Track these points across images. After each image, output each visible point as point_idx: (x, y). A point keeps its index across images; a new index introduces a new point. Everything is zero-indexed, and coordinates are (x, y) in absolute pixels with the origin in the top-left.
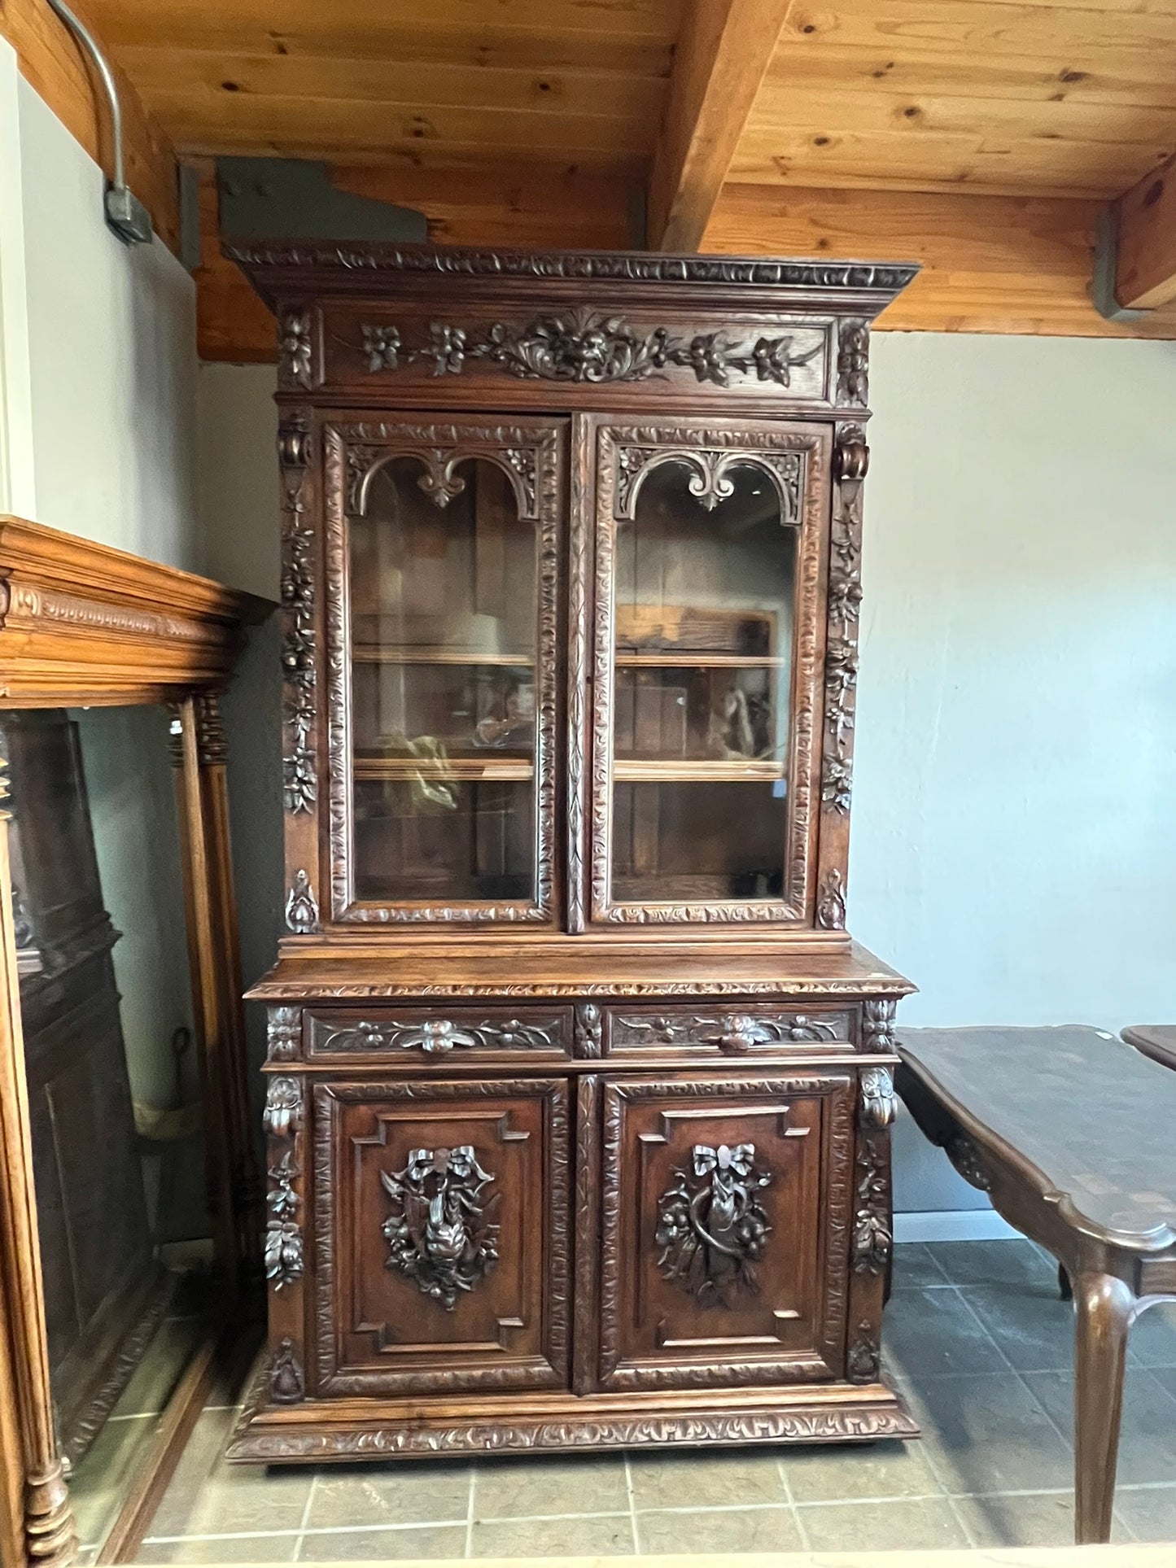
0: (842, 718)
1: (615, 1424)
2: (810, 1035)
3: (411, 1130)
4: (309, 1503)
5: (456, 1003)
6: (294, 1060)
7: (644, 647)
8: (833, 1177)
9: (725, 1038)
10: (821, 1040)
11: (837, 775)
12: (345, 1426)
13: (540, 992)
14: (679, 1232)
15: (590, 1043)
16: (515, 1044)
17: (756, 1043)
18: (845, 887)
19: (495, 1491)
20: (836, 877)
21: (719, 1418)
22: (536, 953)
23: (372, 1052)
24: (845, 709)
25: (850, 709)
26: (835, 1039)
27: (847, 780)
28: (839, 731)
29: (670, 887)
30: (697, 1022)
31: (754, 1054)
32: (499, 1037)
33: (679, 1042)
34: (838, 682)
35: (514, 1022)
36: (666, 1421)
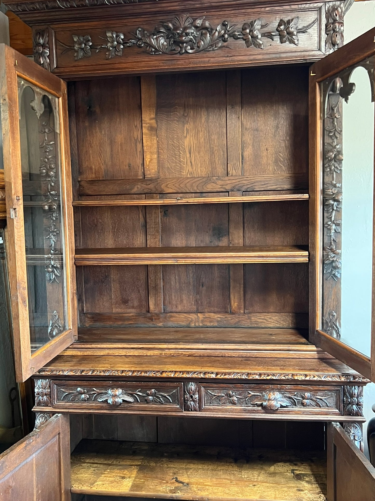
0: (334, 227)
2: (313, 403)
5: (124, 379)
6: (47, 406)
7: (232, 191)
9: (265, 404)
10: (320, 407)
11: (331, 259)
13: (164, 375)
15: (192, 402)
16: (154, 402)
17: (282, 406)
18: (340, 323)
20: (333, 316)
22: (171, 354)
23: (84, 403)
24: (335, 222)
25: (338, 222)
26: (328, 406)
27: (338, 262)
28: (332, 234)
29: (251, 319)
30: (250, 394)
31: (282, 413)
32: (146, 398)
33: (240, 404)
34: (331, 207)
35: (153, 390)
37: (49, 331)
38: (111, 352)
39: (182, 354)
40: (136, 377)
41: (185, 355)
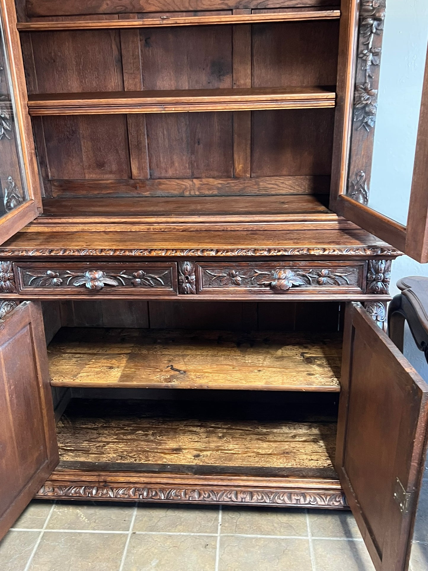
0: (371, 57)
1: (212, 491)
2: (331, 282)
4: (49, 517)
5: (104, 259)
6: (12, 292)
7: (237, 8)
9: (274, 283)
10: (339, 285)
11: (365, 102)
12: (65, 483)
13: (154, 254)
15: (188, 285)
16: (143, 285)
17: (294, 286)
18: (368, 185)
19: (145, 519)
20: (361, 176)
21: (272, 493)
22: (161, 229)
23: (57, 288)
24: (373, 50)
25: (377, 51)
26: (348, 284)
27: (373, 106)
28: (368, 68)
29: (259, 185)
30: (257, 273)
31: (294, 293)
32: (133, 281)
33: (244, 284)
34: (369, 29)
35: (140, 272)
36: (241, 492)
37: (5, 202)
38: (86, 227)
39: (174, 229)
40: (118, 256)
41: (178, 229)
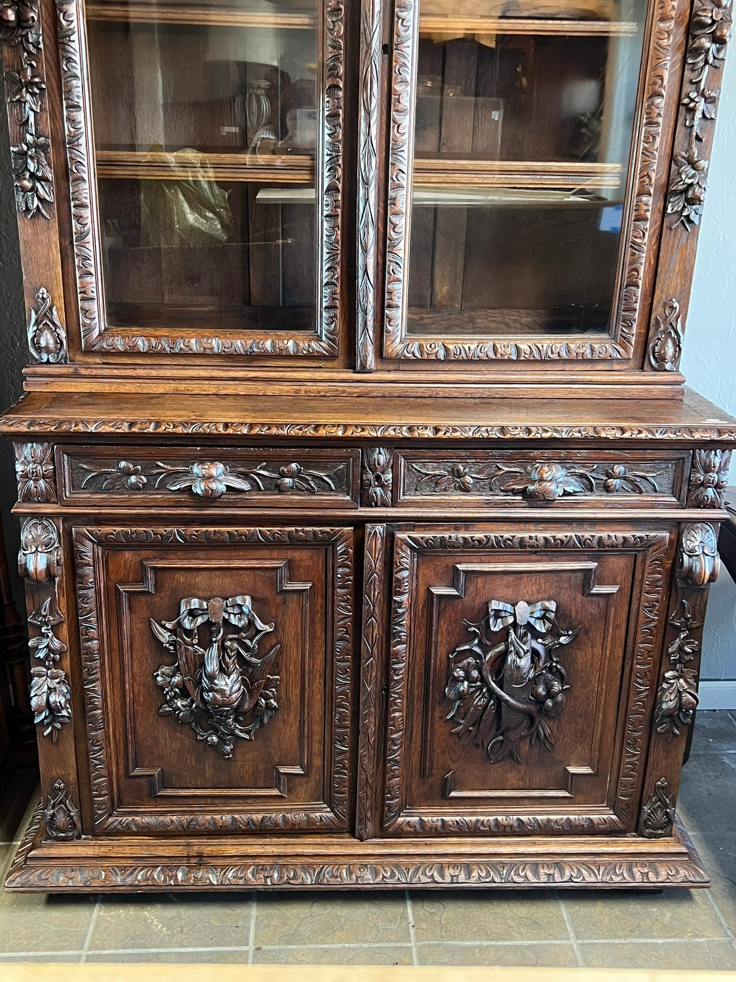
0: (701, 106)
1: (397, 866)
2: (628, 486)
3: (181, 577)
4: (91, 928)
5: (228, 442)
6: (48, 501)
8: (640, 637)
9: (531, 488)
10: (641, 492)
11: (689, 181)
12: (122, 861)
13: (322, 432)
14: (470, 687)
15: (378, 490)
16: (295, 489)
17: (566, 493)
18: (684, 324)
19: (275, 922)
20: (672, 308)
21: (504, 865)
22: (319, 392)
23: (135, 494)
24: (707, 93)
25: (713, 94)
26: (656, 491)
27: (701, 187)
28: (696, 123)
29: (474, 323)
30: (500, 469)
31: (564, 506)
32: (279, 481)
33: (478, 491)
34: (702, 56)
35: (294, 465)
36: (449, 865)
38: (182, 386)
39: (344, 392)
40: (258, 437)
41: (350, 393)
